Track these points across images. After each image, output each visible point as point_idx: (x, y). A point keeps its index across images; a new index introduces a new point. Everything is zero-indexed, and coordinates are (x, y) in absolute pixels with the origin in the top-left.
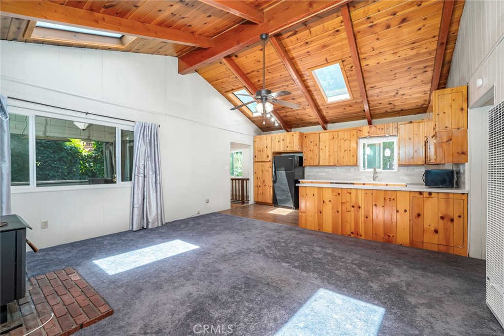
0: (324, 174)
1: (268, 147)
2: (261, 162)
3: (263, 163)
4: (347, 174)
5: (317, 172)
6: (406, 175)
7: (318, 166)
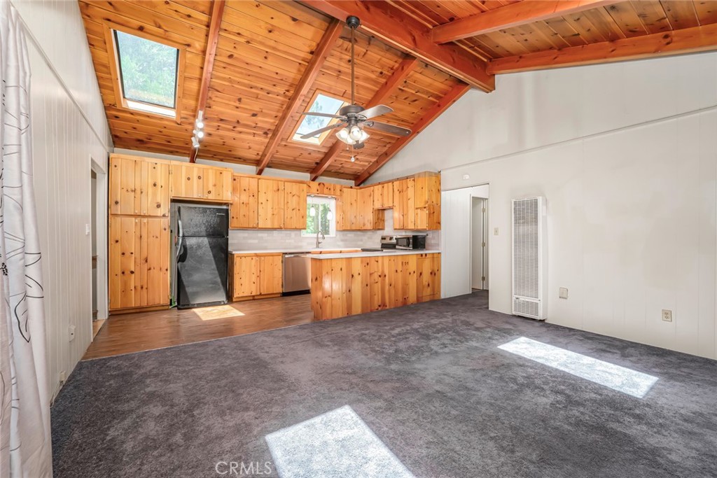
0: (256, 241)
1: (159, 185)
2: (136, 216)
3: (145, 220)
4: (287, 241)
5: (244, 238)
6: (342, 240)
7: (256, 228)
